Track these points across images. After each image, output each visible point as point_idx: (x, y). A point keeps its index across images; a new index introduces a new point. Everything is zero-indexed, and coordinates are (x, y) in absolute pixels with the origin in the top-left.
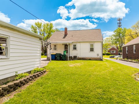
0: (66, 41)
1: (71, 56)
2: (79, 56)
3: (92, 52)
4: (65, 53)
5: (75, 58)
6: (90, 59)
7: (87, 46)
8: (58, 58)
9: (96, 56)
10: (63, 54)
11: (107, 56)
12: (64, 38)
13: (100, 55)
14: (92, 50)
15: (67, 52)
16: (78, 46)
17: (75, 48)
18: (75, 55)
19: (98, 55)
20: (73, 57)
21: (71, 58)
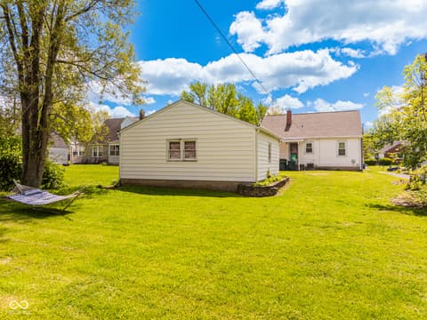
1: (302, 163)
2: (317, 163)
3: (342, 157)
4: (294, 159)
5: (310, 167)
6: (338, 169)
7: (333, 147)
8: (282, 167)
10: (289, 160)
11: (382, 167)
12: (287, 130)
13: (358, 163)
14: (342, 152)
15: (297, 158)
16: (315, 146)
17: (309, 150)
18: (310, 162)
19: (353, 162)
20: (306, 165)
21: (303, 168)
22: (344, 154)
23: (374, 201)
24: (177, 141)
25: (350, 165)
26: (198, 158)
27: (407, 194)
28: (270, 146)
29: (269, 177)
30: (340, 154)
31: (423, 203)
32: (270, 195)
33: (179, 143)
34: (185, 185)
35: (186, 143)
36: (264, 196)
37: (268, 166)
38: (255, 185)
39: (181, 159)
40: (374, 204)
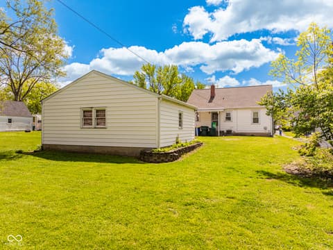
0: (214, 107)
1: (222, 130)
2: (235, 130)
3: (256, 125)
4: (215, 126)
5: (229, 133)
6: (253, 135)
7: (249, 115)
8: (204, 132)
9: (262, 131)
10: (210, 127)
12: (210, 101)
13: (270, 129)
14: (256, 120)
15: (217, 125)
16: (233, 115)
17: (228, 118)
18: (228, 129)
19: (265, 128)
20: (225, 132)
21: (223, 134)
22: (257, 122)
23: (266, 168)
24: (90, 109)
25: (263, 131)
26: (108, 125)
27: (301, 160)
28: (180, 114)
29: (177, 143)
30: (254, 122)
31: (315, 170)
32: (169, 161)
33: (91, 111)
34: (96, 151)
35: (97, 111)
36: (163, 161)
37: (178, 133)
38: (156, 151)
39: (93, 126)
40: (266, 171)
